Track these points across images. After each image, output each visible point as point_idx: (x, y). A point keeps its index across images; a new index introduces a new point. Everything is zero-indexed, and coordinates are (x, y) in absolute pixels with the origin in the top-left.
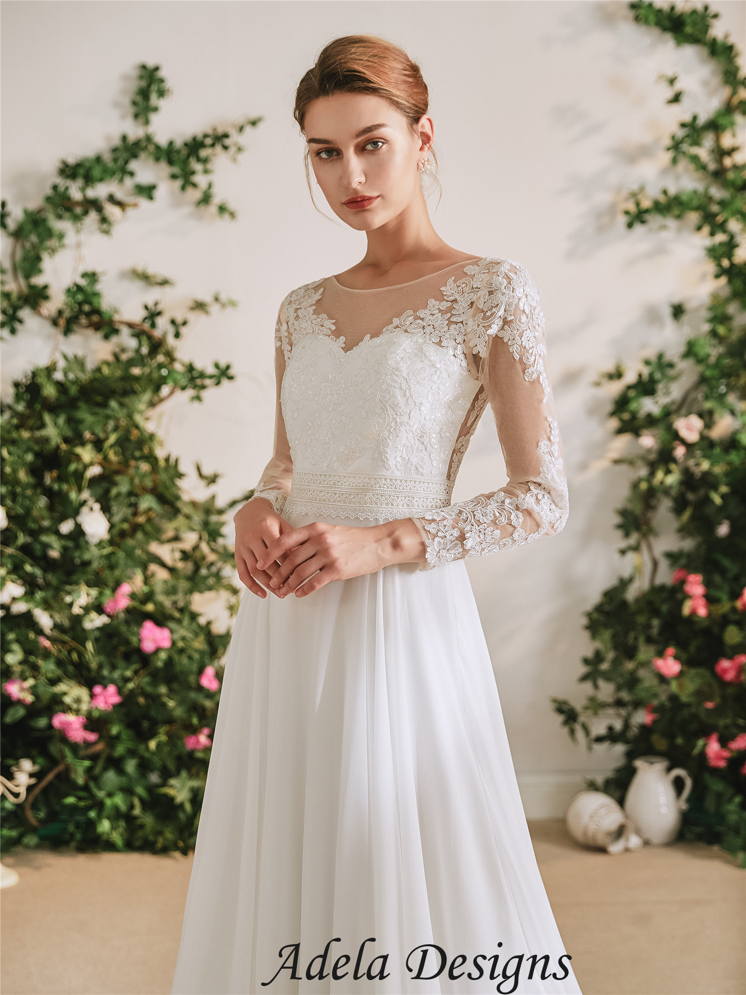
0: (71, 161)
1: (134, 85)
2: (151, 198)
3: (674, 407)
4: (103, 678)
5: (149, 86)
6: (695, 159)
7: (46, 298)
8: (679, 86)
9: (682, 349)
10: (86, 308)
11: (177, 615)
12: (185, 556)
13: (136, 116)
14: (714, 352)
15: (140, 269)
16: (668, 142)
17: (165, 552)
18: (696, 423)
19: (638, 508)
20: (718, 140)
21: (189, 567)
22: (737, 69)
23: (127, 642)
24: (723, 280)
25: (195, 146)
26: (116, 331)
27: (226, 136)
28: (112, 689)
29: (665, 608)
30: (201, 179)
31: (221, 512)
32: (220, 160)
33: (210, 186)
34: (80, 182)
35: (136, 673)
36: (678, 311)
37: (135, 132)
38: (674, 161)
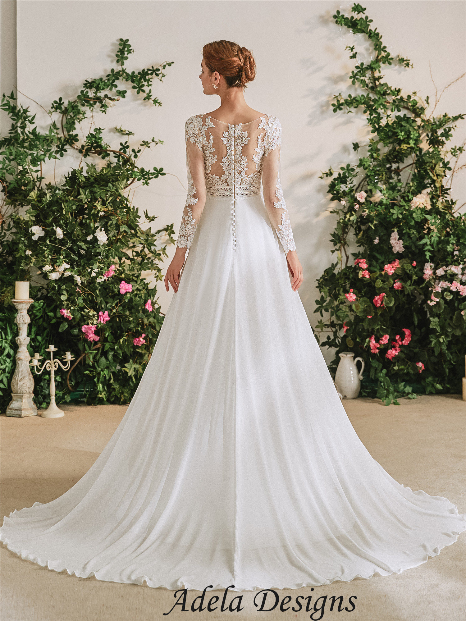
0: (90, 81)
1: (118, 48)
2: (124, 97)
3: (355, 188)
4: (102, 308)
5: (124, 48)
6: (363, 82)
7: (77, 140)
8: (355, 51)
9: (358, 163)
10: (95, 145)
11: (135, 279)
12: (138, 254)
13: (118, 61)
14: (372, 164)
15: (118, 128)
16: (351, 75)
17: (130, 253)
18: (364, 194)
19: (340, 233)
20: (373, 73)
21: (140, 259)
22: (381, 43)
23: (113, 291)
24: (376, 134)
25: (144, 74)
26: (108, 155)
27: (158, 70)
28: (106, 313)
29: (351, 276)
30: (146, 89)
31: (153, 236)
32: (155, 80)
33: (150, 91)
34: (94, 90)
35: (116, 305)
36: (356, 146)
37: (118, 68)
38: (354, 83)
